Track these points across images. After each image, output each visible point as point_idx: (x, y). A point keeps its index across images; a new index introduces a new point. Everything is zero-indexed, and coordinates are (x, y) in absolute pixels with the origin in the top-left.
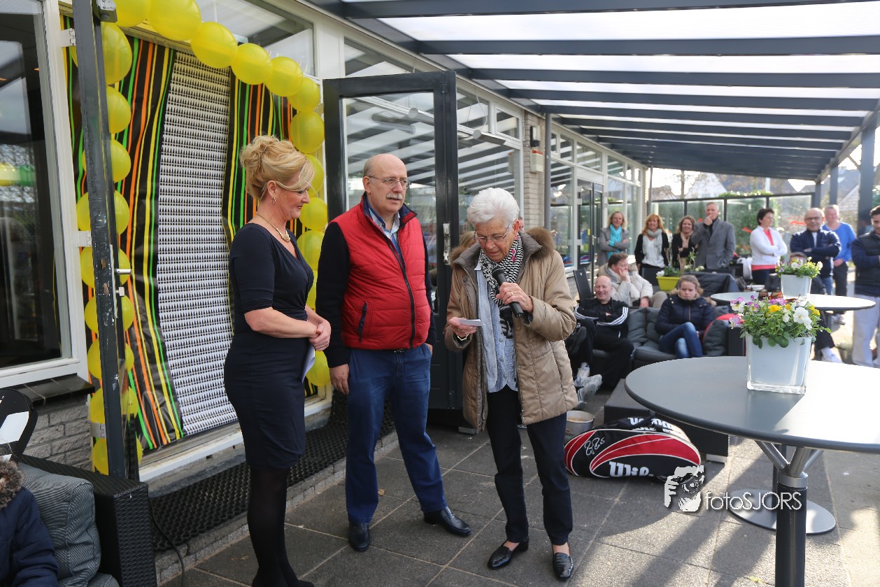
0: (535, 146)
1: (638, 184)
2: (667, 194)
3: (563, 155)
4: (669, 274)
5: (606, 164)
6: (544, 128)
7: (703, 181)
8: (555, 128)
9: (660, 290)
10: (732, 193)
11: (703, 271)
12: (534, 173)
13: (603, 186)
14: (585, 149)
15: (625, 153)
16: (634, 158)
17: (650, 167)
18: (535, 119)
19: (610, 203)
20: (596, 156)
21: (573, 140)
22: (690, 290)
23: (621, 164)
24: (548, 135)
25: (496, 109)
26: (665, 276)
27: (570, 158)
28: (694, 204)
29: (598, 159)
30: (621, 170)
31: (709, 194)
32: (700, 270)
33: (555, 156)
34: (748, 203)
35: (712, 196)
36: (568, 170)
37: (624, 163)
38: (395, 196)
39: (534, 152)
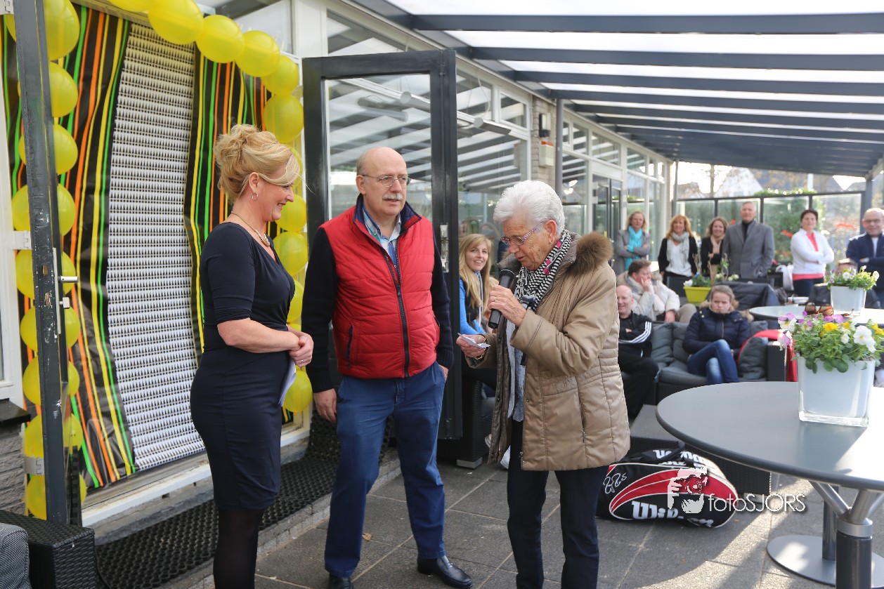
0: (544, 136)
1: (662, 180)
2: (694, 192)
3: (577, 147)
4: (698, 284)
5: (625, 157)
6: (555, 116)
7: (736, 177)
8: (567, 115)
9: (687, 302)
10: (770, 191)
11: (738, 280)
12: (543, 167)
13: (622, 182)
14: (602, 139)
15: (646, 145)
16: (657, 151)
17: (675, 160)
18: (545, 105)
19: (629, 202)
20: (613, 148)
21: (587, 130)
22: (724, 303)
23: (642, 157)
24: (559, 125)
25: (500, 94)
26: (694, 286)
27: (584, 150)
28: (726, 203)
29: (616, 152)
30: (642, 164)
31: (742, 193)
32: (734, 280)
33: (567, 148)
34: (788, 202)
35: (746, 194)
36: (581, 164)
37: (646, 156)
38: (393, 197)
39: (544, 143)
